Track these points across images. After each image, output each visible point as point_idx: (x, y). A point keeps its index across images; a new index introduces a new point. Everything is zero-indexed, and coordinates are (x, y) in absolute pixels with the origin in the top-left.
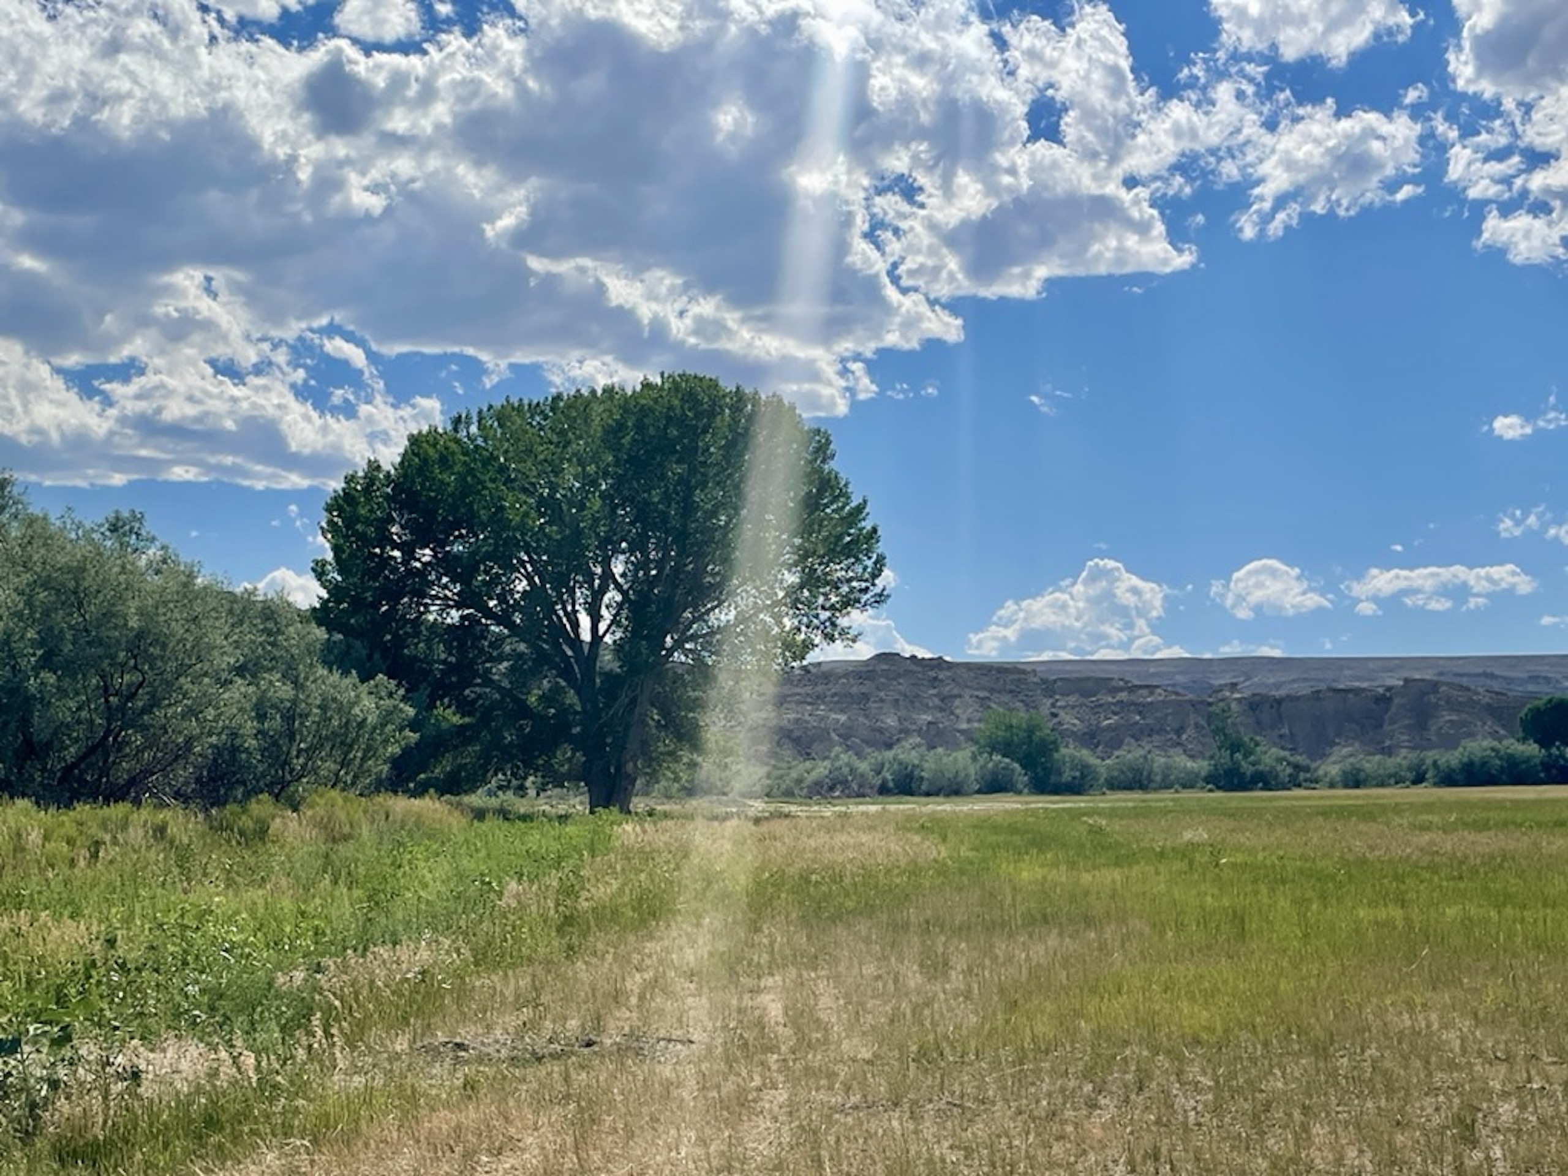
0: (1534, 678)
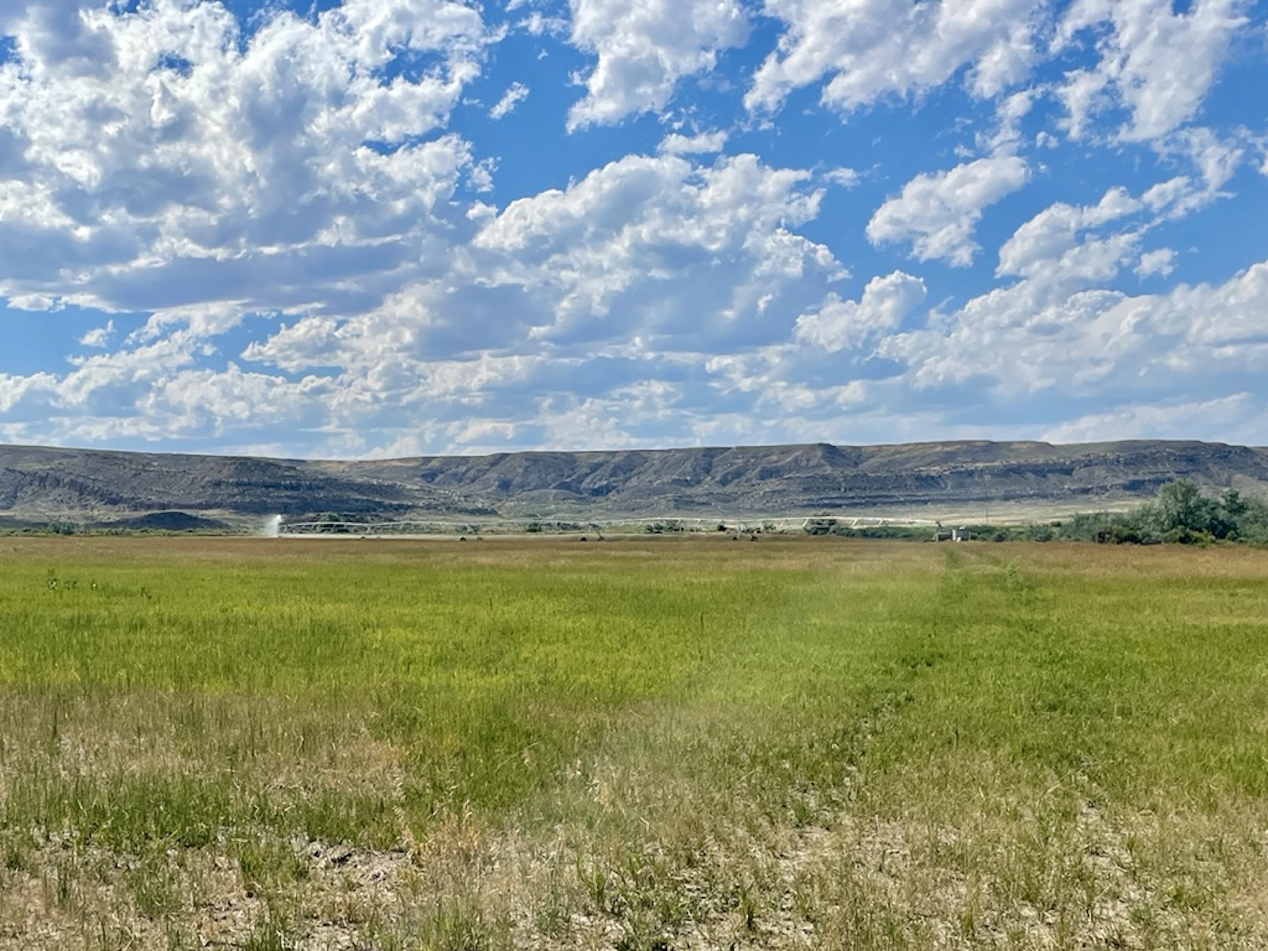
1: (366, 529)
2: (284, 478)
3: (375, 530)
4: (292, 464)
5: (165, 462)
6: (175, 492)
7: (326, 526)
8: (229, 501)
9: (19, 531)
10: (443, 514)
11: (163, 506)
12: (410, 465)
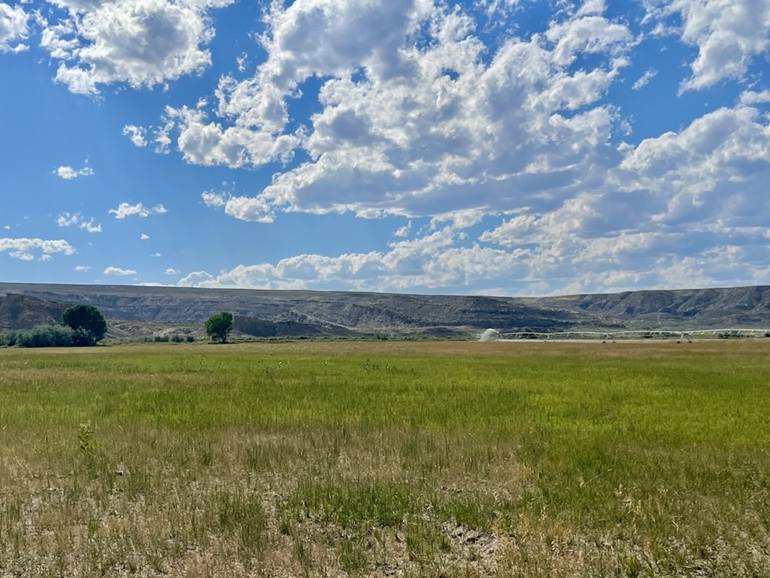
0: (71, 296)
1: (547, 336)
2: (500, 308)
3: (552, 337)
4: (505, 300)
5: (435, 300)
6: (441, 317)
7: (524, 335)
8: (471, 320)
9: (359, 338)
10: (593, 328)
11: (435, 324)
12: (573, 299)
